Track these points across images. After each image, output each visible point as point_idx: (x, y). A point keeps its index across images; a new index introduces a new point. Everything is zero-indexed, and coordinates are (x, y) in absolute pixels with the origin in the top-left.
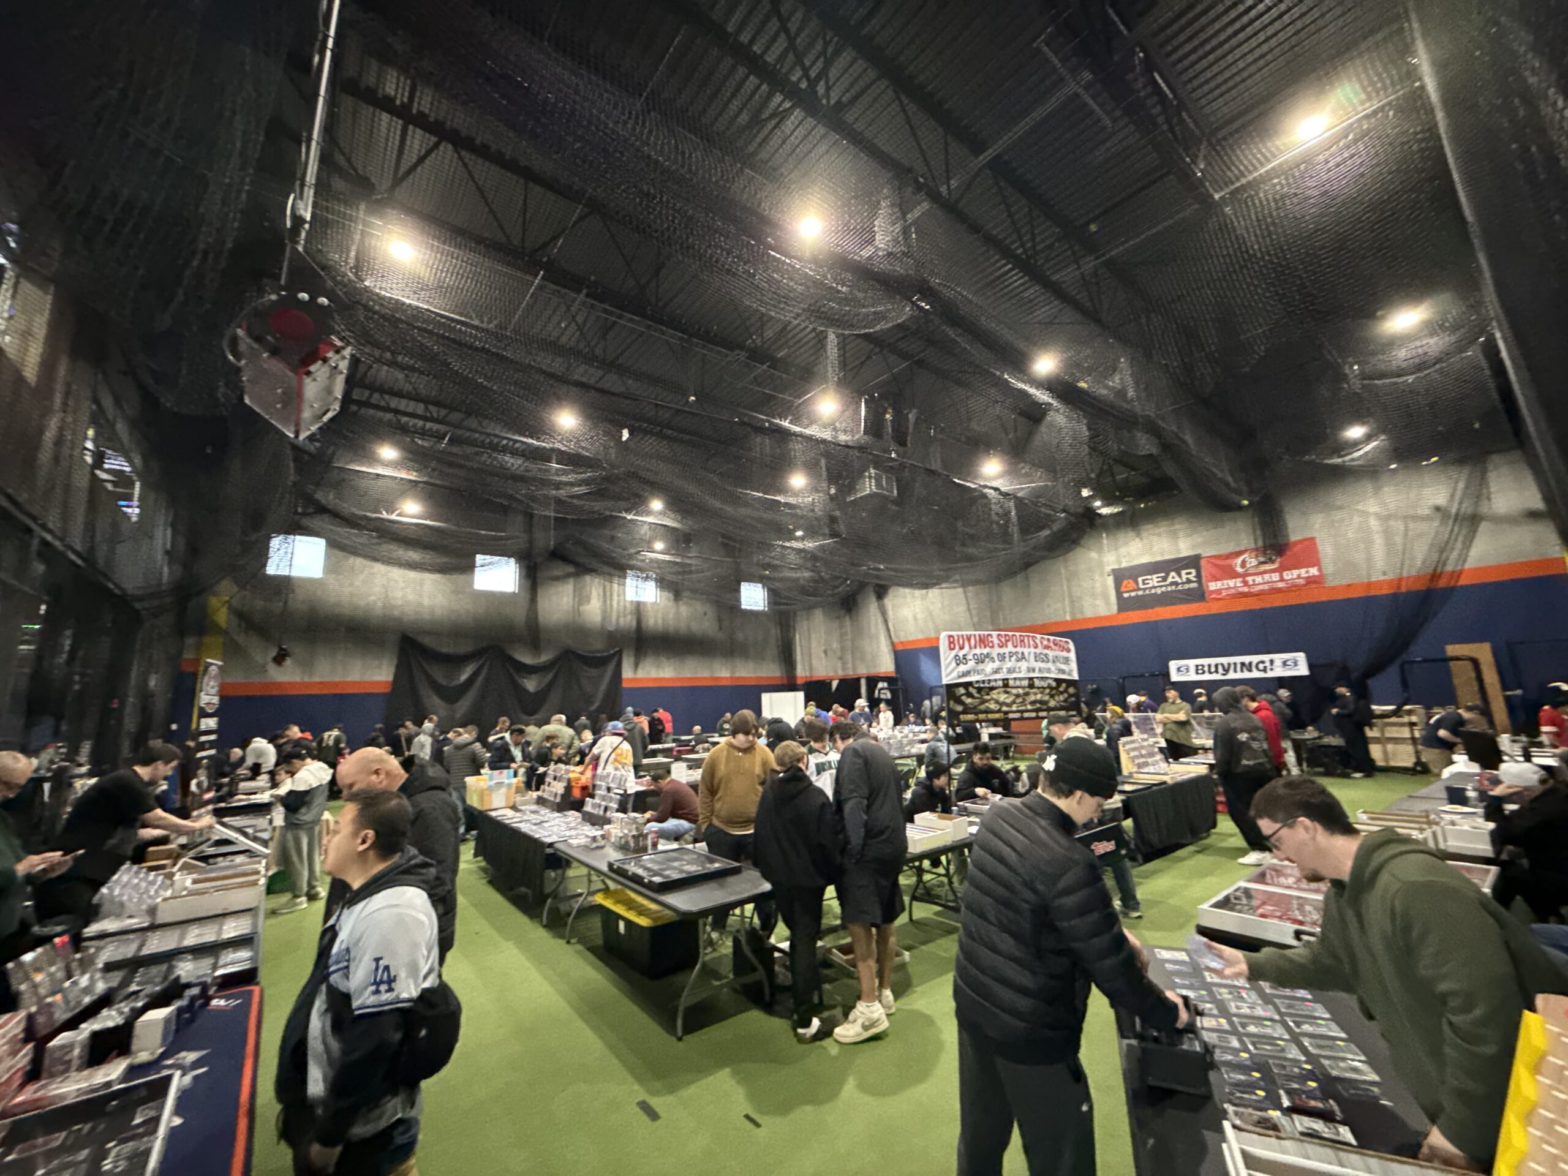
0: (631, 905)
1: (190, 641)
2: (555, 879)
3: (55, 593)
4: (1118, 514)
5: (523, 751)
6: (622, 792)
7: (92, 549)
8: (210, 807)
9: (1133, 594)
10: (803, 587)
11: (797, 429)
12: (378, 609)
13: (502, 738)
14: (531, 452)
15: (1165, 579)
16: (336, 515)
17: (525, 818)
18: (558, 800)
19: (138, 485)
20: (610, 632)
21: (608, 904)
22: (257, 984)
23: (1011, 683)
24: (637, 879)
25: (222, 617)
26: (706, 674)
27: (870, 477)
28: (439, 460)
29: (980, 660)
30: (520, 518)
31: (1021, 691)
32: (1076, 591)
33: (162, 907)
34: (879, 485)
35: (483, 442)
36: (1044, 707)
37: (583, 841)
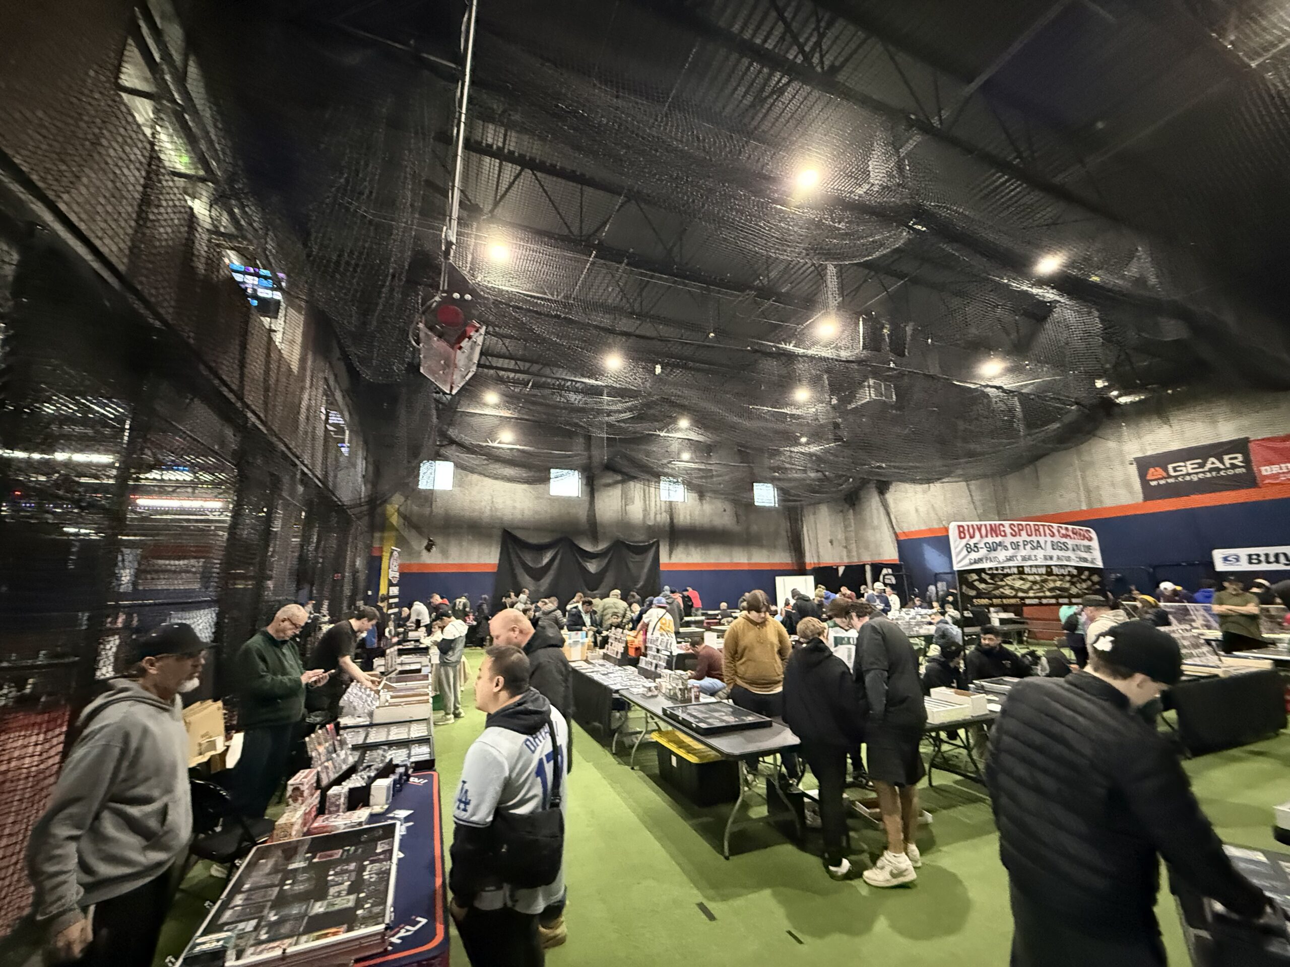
0: (681, 744)
1: (377, 535)
2: (620, 718)
3: (309, 505)
4: (1140, 401)
5: (591, 618)
6: (669, 654)
7: (326, 475)
8: (396, 648)
9: (1162, 482)
10: (810, 485)
11: (800, 351)
12: (487, 513)
13: (576, 607)
14: (589, 389)
15: (1202, 465)
16: (461, 445)
17: (596, 669)
18: (619, 657)
19: (347, 432)
20: (650, 527)
21: (663, 742)
22: (435, 771)
23: (1027, 570)
24: (685, 724)
25: (395, 519)
26: (727, 560)
27: (869, 387)
28: (526, 401)
29: (992, 548)
30: (581, 440)
31: (1038, 578)
32: (1093, 482)
33: (377, 712)
34: (878, 392)
35: (554, 384)
36: (1066, 594)
37: (642, 690)
